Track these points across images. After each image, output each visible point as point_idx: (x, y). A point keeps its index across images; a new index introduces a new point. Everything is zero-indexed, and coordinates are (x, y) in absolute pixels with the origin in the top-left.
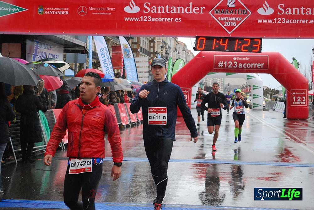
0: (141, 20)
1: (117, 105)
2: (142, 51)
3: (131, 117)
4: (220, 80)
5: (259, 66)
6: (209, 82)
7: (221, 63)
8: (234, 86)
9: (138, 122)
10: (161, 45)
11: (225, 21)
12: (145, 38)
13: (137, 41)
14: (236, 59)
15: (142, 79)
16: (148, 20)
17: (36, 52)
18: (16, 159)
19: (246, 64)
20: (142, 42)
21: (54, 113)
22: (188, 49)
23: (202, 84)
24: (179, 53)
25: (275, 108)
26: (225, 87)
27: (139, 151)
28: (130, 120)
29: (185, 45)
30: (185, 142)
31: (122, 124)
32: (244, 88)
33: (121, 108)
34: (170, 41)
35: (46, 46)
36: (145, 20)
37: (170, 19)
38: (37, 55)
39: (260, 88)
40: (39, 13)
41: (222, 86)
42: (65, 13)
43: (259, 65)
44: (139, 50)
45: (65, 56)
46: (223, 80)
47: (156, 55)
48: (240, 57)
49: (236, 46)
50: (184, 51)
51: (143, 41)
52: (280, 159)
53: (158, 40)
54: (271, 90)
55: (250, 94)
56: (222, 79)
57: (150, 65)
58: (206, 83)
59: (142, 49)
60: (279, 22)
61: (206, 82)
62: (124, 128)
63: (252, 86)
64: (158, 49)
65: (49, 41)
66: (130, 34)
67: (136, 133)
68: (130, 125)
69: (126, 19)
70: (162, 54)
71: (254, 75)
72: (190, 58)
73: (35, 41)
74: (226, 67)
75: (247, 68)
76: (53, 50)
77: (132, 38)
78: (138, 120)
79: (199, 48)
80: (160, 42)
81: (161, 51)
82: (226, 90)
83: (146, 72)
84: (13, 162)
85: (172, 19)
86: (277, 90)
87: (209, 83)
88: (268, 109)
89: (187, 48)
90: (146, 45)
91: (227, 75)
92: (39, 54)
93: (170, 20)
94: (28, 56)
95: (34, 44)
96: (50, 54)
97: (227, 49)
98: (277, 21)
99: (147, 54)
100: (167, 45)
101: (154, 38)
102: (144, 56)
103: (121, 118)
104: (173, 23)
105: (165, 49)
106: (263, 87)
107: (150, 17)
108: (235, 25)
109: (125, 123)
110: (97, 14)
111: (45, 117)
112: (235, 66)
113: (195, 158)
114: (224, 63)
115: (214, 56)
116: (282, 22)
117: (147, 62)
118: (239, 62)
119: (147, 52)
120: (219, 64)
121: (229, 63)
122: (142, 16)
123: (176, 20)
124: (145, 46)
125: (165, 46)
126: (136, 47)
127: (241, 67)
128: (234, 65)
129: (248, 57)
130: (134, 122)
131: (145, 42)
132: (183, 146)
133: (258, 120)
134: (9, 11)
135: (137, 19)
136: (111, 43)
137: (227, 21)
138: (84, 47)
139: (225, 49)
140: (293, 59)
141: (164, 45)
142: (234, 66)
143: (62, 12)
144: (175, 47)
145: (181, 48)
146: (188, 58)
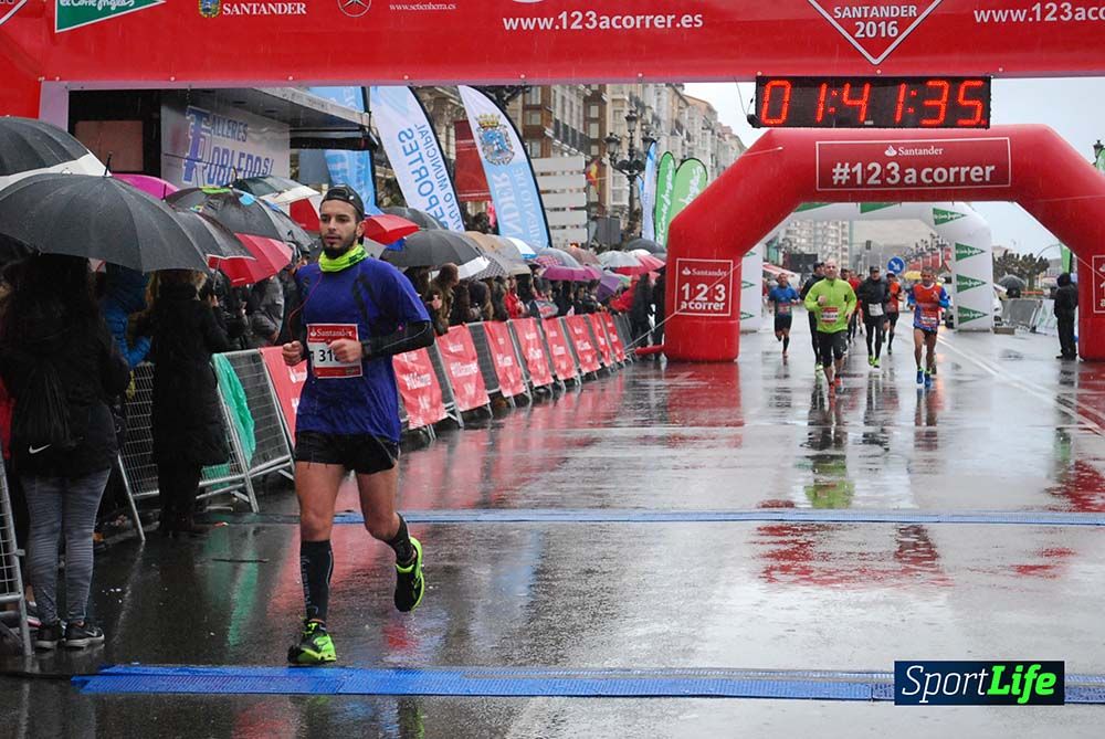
0: (561, 26)
1: (481, 326)
2: (561, 137)
3: (531, 369)
4: (837, 231)
5: (977, 177)
6: (799, 236)
7: (842, 170)
8: (889, 248)
9: (556, 387)
10: (626, 114)
11: (857, 19)
12: (570, 89)
13: (543, 100)
14: (894, 153)
15: (564, 235)
16: (587, 25)
17: (195, 151)
18: (140, 526)
19: (931, 170)
20: (559, 105)
21: (264, 361)
22: (720, 124)
23: (775, 245)
24: (689, 138)
25: (1037, 323)
26: (854, 254)
27: (563, 486)
28: (528, 377)
29: (710, 109)
30: (727, 451)
31: (500, 392)
32: (922, 254)
33: (495, 339)
34: (657, 98)
35: (229, 128)
36: (574, 26)
37: (663, 21)
38: (199, 161)
39: (982, 251)
40: (202, 13)
41: (845, 250)
42: (296, 8)
43: (977, 171)
44: (549, 132)
45: (294, 161)
46: (847, 230)
47: (612, 147)
48: (907, 146)
49: (900, 108)
50: (710, 132)
51: (563, 98)
52: (1065, 502)
53: (614, 93)
54: (1020, 258)
55: (947, 274)
56: (843, 226)
57: (590, 183)
58: (788, 239)
59: (561, 130)
60: (1048, 18)
61: (789, 236)
62: (509, 406)
63: (953, 247)
64: (615, 125)
65: (237, 109)
66: (523, 76)
67: (550, 423)
68: (530, 398)
69: (510, 24)
70: (631, 145)
71: (960, 206)
72: (731, 158)
73: (193, 111)
74: (859, 182)
75: (935, 184)
76: (253, 141)
77: (524, 89)
78: (555, 377)
79: (768, 118)
80: (624, 100)
81: (628, 135)
82: (861, 262)
83: (576, 209)
84: (129, 534)
85: (670, 18)
86: (1041, 258)
87: (798, 241)
88: (1010, 326)
89: (719, 120)
90: (575, 115)
91: (862, 212)
92: (205, 155)
93: (666, 24)
94: (169, 164)
95: (189, 122)
96: (242, 155)
97: (866, 119)
98: (1044, 13)
99: (578, 145)
100: (648, 112)
101: (602, 88)
102: (568, 152)
103: (498, 374)
104: (676, 31)
105: (642, 125)
106: (994, 248)
107: (594, 15)
108: (893, 32)
109: (513, 388)
110: (406, 7)
111: (235, 375)
112: (893, 177)
113: (764, 506)
114: (854, 170)
115: (817, 143)
116: (1062, 17)
117: (579, 172)
118: (905, 163)
119: (578, 139)
120: (834, 174)
121: (870, 168)
122: (565, 13)
123: (683, 20)
124: (571, 117)
125: (639, 113)
126: (539, 123)
127: (914, 181)
128: (888, 173)
129: (937, 146)
130: (542, 387)
131: (571, 103)
132: (719, 466)
133: (980, 367)
134: (100, 8)
135: (546, 24)
136: (452, 110)
137: (865, 21)
138: (362, 128)
139: (862, 119)
140: (1096, 147)
141: (636, 112)
142: (889, 180)
143: (283, 6)
144: (675, 116)
145: (696, 121)
146: (721, 154)
